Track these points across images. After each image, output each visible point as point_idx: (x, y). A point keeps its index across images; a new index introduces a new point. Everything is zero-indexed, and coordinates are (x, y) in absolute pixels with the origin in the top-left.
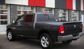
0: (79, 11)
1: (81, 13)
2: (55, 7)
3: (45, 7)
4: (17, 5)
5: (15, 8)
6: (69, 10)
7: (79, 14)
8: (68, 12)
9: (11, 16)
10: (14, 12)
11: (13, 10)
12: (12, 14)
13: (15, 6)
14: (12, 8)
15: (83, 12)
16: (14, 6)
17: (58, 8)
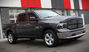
0: (78, 10)
1: (81, 12)
2: (51, 8)
3: (41, 8)
4: (8, 7)
5: (6, 11)
6: (68, 10)
7: (78, 13)
8: (67, 12)
9: (3, 21)
10: (5, 16)
11: (4, 14)
12: (3, 18)
13: (6, 9)
14: (2, 11)
15: (82, 11)
16: (4, 8)
17: (55, 9)
